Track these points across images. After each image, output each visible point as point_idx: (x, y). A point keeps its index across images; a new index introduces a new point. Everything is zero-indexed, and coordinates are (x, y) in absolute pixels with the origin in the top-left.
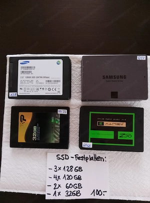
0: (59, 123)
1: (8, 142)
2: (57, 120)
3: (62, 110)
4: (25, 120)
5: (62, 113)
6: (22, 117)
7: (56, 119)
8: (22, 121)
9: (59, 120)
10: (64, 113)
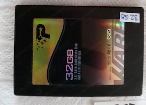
0: (123, 43)
1: (8, 81)
2: (117, 36)
3: (129, 14)
4: (48, 36)
5: (129, 21)
6: (41, 29)
7: (116, 33)
8: (39, 39)
9: (123, 36)
10: (134, 21)
